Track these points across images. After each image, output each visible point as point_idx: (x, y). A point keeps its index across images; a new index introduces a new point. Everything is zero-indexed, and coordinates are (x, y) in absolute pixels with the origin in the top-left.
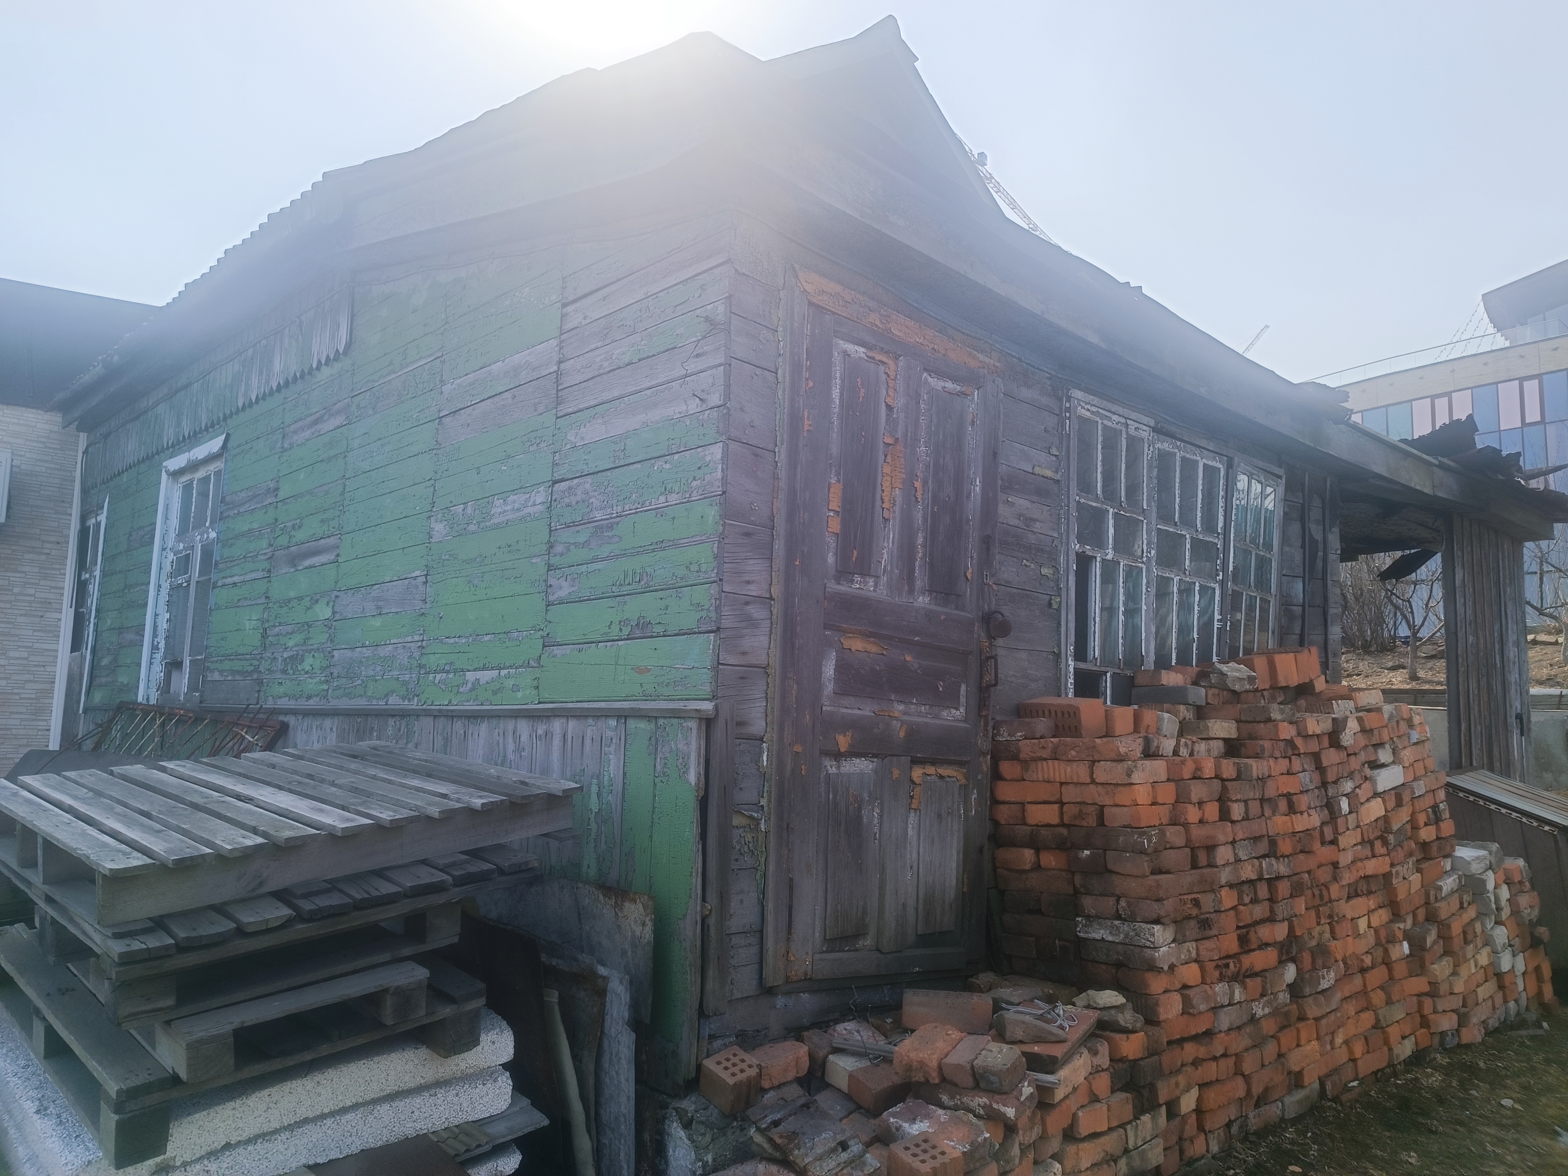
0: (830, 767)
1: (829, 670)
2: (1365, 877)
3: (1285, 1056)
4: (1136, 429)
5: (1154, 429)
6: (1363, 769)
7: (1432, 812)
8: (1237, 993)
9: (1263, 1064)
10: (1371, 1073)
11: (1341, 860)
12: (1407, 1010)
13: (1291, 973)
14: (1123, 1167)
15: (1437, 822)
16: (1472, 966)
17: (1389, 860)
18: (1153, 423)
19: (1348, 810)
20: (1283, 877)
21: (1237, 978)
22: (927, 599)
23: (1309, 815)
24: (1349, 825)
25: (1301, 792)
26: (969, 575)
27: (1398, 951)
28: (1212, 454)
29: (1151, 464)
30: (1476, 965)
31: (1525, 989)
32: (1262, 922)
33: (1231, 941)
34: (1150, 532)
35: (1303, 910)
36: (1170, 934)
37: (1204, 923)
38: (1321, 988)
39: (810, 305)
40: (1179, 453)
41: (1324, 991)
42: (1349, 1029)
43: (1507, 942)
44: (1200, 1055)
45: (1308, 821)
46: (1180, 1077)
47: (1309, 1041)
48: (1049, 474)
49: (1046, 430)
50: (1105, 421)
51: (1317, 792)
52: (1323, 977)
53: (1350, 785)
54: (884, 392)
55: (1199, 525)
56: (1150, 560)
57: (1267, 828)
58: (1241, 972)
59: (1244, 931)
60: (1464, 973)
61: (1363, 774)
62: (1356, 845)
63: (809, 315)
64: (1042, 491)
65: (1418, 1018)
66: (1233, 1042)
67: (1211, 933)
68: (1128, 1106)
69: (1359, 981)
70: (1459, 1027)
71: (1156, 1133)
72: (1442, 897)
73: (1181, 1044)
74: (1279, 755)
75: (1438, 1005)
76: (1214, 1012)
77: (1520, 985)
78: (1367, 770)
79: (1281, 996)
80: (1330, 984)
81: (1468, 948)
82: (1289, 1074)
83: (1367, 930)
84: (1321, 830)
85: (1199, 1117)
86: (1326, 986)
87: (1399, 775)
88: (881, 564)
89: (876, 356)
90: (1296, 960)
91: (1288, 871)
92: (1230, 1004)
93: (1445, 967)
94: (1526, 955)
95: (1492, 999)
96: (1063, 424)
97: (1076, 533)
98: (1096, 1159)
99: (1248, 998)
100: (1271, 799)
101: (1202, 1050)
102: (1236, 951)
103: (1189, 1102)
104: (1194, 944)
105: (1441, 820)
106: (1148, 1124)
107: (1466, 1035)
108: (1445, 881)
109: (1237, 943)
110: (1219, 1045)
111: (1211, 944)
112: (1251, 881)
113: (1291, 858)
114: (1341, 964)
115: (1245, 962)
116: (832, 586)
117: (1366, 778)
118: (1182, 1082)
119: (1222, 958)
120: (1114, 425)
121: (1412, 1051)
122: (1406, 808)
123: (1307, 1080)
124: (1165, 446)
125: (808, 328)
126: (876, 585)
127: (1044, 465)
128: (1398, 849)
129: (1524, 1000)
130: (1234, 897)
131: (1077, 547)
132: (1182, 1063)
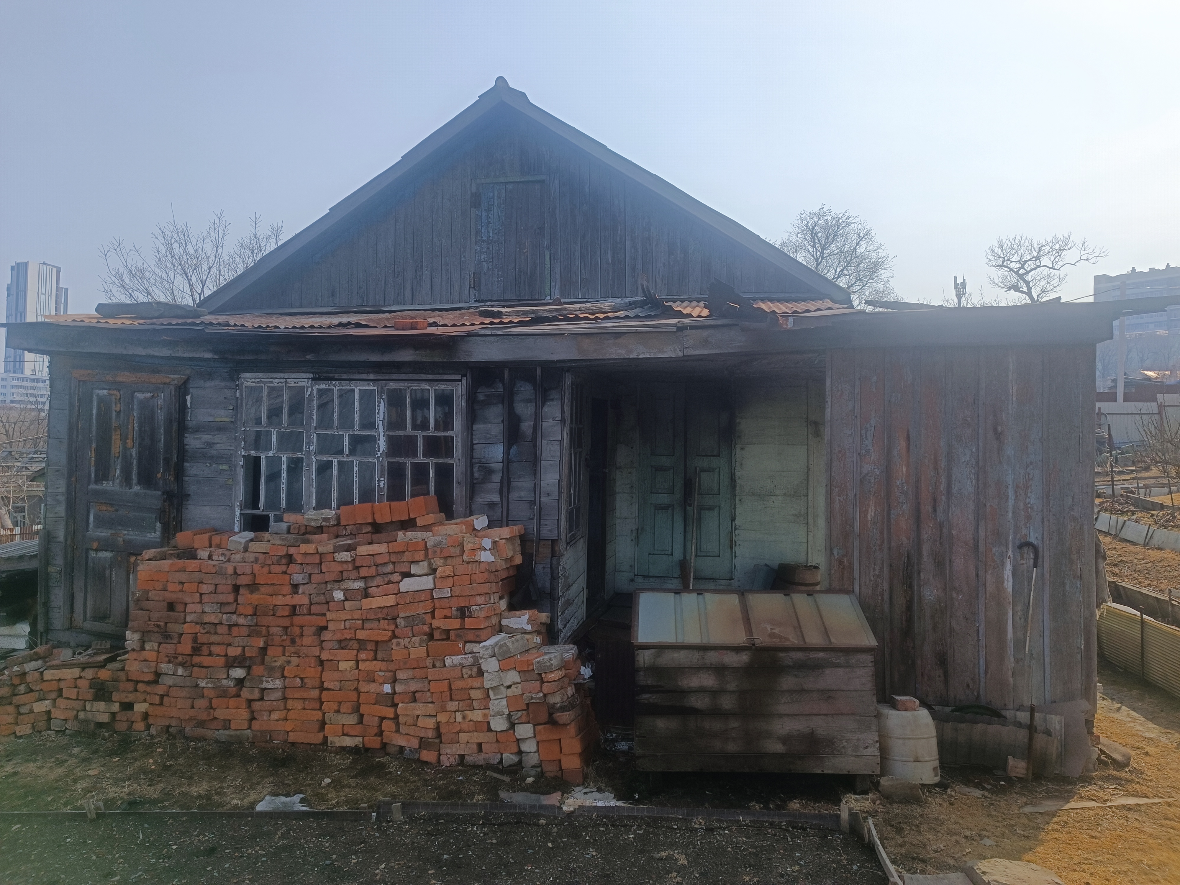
1: (92, 518)
2: (356, 639)
3: (215, 709)
4: (295, 382)
5: (313, 379)
6: (390, 576)
7: (457, 610)
8: (180, 671)
9: (193, 707)
10: (302, 743)
11: (331, 626)
12: (361, 722)
13: (239, 673)
14: (82, 715)
15: (463, 616)
16: (459, 717)
17: (390, 633)
18: (311, 376)
19: (343, 598)
20: (243, 625)
21: (183, 665)
22: (139, 488)
23: (292, 597)
24: (346, 607)
25: (291, 584)
26: (159, 475)
27: (373, 687)
28: (366, 383)
29: (311, 399)
30: (464, 718)
31: (538, 751)
32: (218, 644)
33: (186, 647)
34: (309, 437)
35: (262, 645)
36: (137, 636)
37: (166, 636)
38: (263, 686)
39: (79, 381)
40: (336, 387)
41: (265, 689)
42: (291, 715)
43: (506, 712)
44: (148, 690)
45: (290, 600)
46: (130, 695)
47: (237, 708)
48: (227, 419)
49: (225, 398)
50: (268, 385)
51: (315, 586)
52: (267, 682)
53: (359, 585)
54: (114, 406)
55: (357, 426)
56: (309, 453)
57: (236, 600)
58: (188, 663)
59: (199, 645)
60: (442, 718)
61: (387, 579)
62: (352, 620)
63: (79, 385)
64: (221, 428)
65: (375, 730)
66: (174, 692)
67: (171, 641)
68: (89, 695)
69: (315, 693)
70: (420, 747)
71: (107, 711)
72: (445, 666)
73: (137, 682)
74: (270, 563)
75: (402, 729)
76: (158, 675)
77: (529, 747)
78: (396, 577)
79: (224, 682)
80: (275, 687)
81: (450, 703)
82: (215, 718)
83: (348, 669)
84: (310, 607)
85: (146, 716)
86: (270, 687)
87: (427, 582)
88: (115, 475)
89: (111, 392)
90: (249, 668)
91: (250, 623)
92: (173, 675)
93: (419, 709)
94: (539, 728)
95: (480, 745)
96: (235, 392)
97: (242, 446)
98: (68, 707)
99: (193, 675)
100: (247, 585)
101: (148, 689)
102: (189, 653)
103: (140, 708)
104: (157, 644)
105: (471, 617)
106: (101, 705)
107: (428, 756)
108: (453, 657)
109: (190, 649)
110: (160, 689)
111: (169, 646)
112: (214, 624)
113: (255, 617)
114: (298, 680)
115: (196, 659)
116: (93, 486)
117: (390, 582)
118: (131, 698)
119: (175, 654)
120: (276, 384)
121: (356, 746)
122: (422, 604)
123: (233, 726)
124: (323, 386)
125: (79, 390)
126: (113, 484)
127: (223, 415)
128: (406, 629)
129: (533, 759)
130: (198, 629)
131: (243, 453)
132: (136, 690)
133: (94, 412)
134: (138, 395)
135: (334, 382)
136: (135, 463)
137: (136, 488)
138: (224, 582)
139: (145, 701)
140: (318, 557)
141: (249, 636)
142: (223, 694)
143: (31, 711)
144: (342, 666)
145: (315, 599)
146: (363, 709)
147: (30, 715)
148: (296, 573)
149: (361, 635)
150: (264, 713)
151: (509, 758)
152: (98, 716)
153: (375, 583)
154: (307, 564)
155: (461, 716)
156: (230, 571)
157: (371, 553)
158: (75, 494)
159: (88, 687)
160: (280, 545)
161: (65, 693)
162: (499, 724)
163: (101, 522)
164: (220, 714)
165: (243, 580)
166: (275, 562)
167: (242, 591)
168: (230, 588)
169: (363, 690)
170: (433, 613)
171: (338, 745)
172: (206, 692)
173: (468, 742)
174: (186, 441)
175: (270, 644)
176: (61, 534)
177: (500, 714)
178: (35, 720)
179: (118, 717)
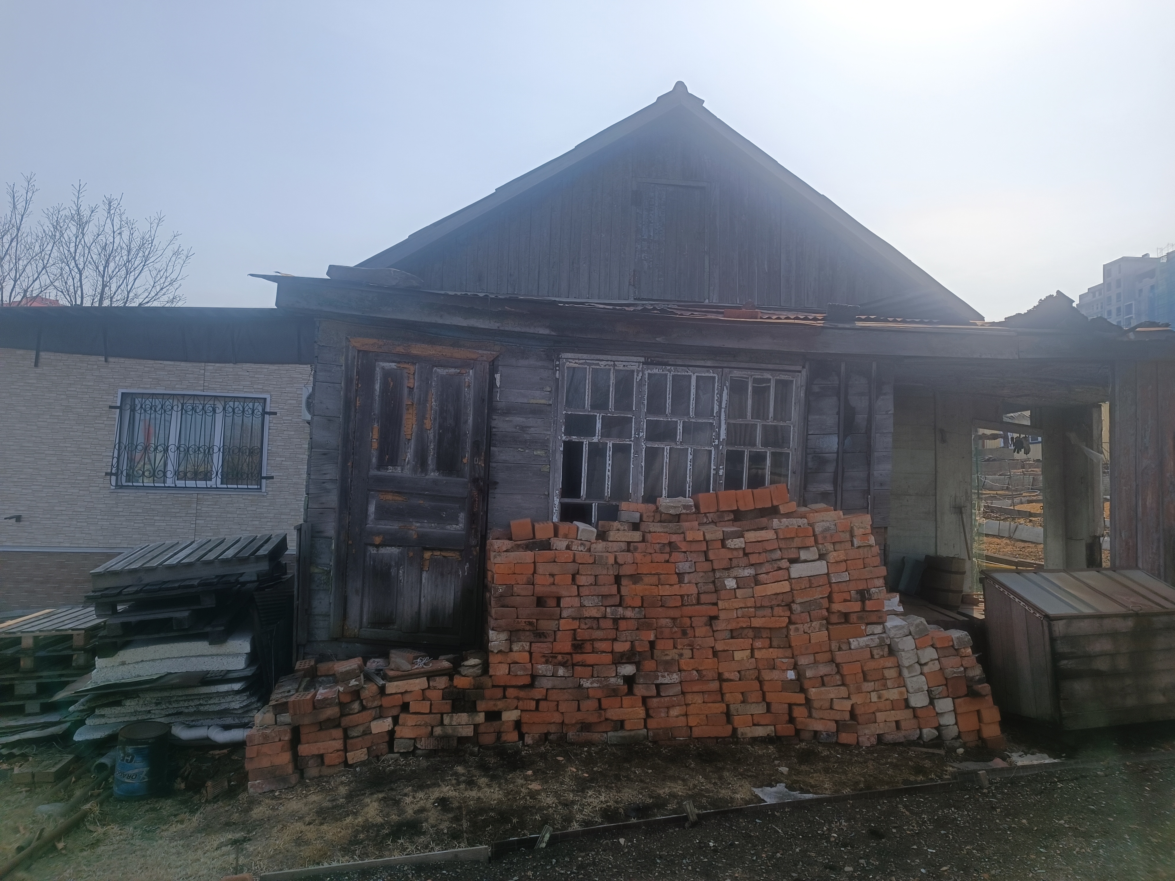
0: (373, 551)
1: (372, 509)
2: (751, 628)
3: (605, 710)
4: (624, 366)
5: (643, 363)
6: (779, 563)
7: (857, 593)
8: (561, 671)
9: (579, 709)
10: (709, 737)
11: (722, 615)
12: (768, 710)
13: (628, 670)
14: (438, 731)
15: (863, 600)
16: (874, 697)
17: (787, 620)
18: (642, 359)
19: (735, 586)
20: (630, 618)
21: (564, 664)
22: (437, 474)
23: (680, 586)
24: (738, 595)
25: (676, 573)
26: (465, 461)
27: (775, 675)
28: (705, 369)
29: (640, 384)
30: (879, 697)
31: (956, 724)
32: (601, 640)
33: (564, 645)
34: (638, 423)
35: (652, 638)
36: (503, 636)
37: (540, 635)
38: (658, 682)
39: (359, 351)
40: (670, 373)
41: (662, 684)
42: (692, 709)
43: (926, 688)
44: (521, 696)
45: (676, 589)
46: (499, 703)
47: (632, 707)
48: (543, 401)
49: (541, 379)
50: (593, 367)
51: (701, 574)
52: (663, 676)
53: (748, 572)
54: (406, 381)
55: (692, 413)
56: (637, 439)
57: (619, 591)
58: (570, 662)
59: (580, 642)
60: (856, 699)
61: (776, 566)
62: (745, 608)
63: (358, 356)
64: (536, 411)
65: (787, 717)
66: (554, 695)
67: (545, 640)
68: (447, 706)
69: (715, 685)
70: (837, 731)
71: (470, 723)
72: (850, 649)
73: (505, 688)
74: (653, 551)
75: (815, 714)
76: (534, 677)
77: (949, 720)
78: (784, 564)
79: (613, 680)
80: (672, 681)
81: (866, 684)
82: (607, 719)
83: (745, 658)
84: (698, 596)
85: (518, 724)
86: (666, 682)
87: (821, 568)
88: (405, 460)
89: (402, 366)
90: (638, 665)
91: (638, 616)
92: (552, 676)
93: (832, 692)
94: (958, 701)
95: (897, 722)
96: (555, 374)
97: (563, 430)
98: (418, 723)
99: (575, 676)
100: (631, 575)
101: (522, 694)
102: (568, 651)
103: (510, 716)
104: (528, 644)
105: (870, 599)
106: (464, 717)
107: (845, 738)
108: (858, 639)
109: (570, 647)
110: (537, 694)
111: (544, 645)
112: (595, 618)
113: (643, 609)
114: (695, 672)
115: (578, 658)
116: (374, 472)
117: (780, 569)
118: (500, 705)
119: (552, 653)
120: (602, 367)
121: (768, 735)
122: (819, 589)
123: (628, 726)
124: (655, 371)
125: (358, 362)
126: (402, 470)
127: (538, 398)
128: (804, 614)
129: (953, 731)
130: (575, 624)
131: (564, 438)
132: (504, 697)
133: (377, 387)
134: (438, 370)
135: (668, 368)
136: (432, 447)
137: (433, 475)
138: (605, 572)
139: (516, 708)
140: (704, 544)
141: (637, 629)
142: (614, 692)
143: (367, 732)
144: (738, 656)
145: (703, 589)
146: (769, 697)
147: (366, 737)
148: (680, 562)
149: (757, 623)
150: (662, 709)
151: (929, 733)
152: (460, 730)
153: (764, 570)
154: (691, 552)
155: (876, 696)
156: (611, 560)
157: (760, 539)
158: (351, 481)
159: (441, 698)
160: (662, 532)
161: (413, 708)
162: (919, 700)
163: (384, 512)
164: (613, 714)
165: (627, 570)
166: (658, 551)
167: (624, 582)
168: (612, 579)
169: (766, 678)
170: (830, 598)
171: (750, 735)
172: (591, 693)
173: (885, 721)
174: (494, 423)
175: (658, 637)
176: (330, 529)
177: (920, 690)
178: (372, 742)
179: (482, 729)
